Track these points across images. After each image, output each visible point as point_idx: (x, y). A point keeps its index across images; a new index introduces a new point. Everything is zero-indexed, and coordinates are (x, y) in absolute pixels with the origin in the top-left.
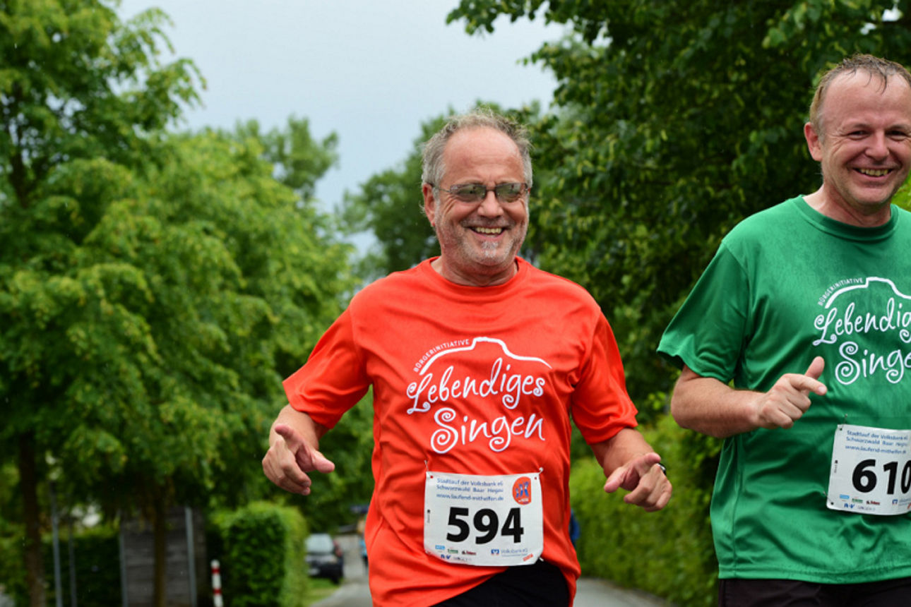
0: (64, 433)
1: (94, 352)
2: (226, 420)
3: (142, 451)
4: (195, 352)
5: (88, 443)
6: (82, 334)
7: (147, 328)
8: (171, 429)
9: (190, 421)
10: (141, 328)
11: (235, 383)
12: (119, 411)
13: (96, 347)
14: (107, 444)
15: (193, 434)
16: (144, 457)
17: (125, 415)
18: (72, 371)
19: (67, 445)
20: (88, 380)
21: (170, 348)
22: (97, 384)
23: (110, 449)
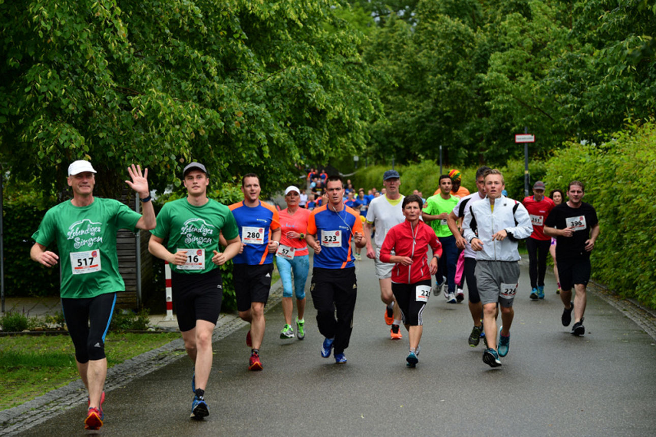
0: (21, 121)
1: (59, 33)
2: (203, 117)
3: (108, 147)
4: (168, 31)
5: (49, 135)
6: (45, 13)
7: (118, 11)
8: (142, 123)
9: (164, 117)
10: (112, 10)
11: (213, 71)
12: (83, 101)
13: (61, 27)
14: (71, 141)
15: (167, 131)
16: (110, 154)
17: (91, 105)
18: (31, 53)
19: (25, 137)
20: (49, 63)
21: (141, 27)
22: (59, 68)
23: (73, 146)
